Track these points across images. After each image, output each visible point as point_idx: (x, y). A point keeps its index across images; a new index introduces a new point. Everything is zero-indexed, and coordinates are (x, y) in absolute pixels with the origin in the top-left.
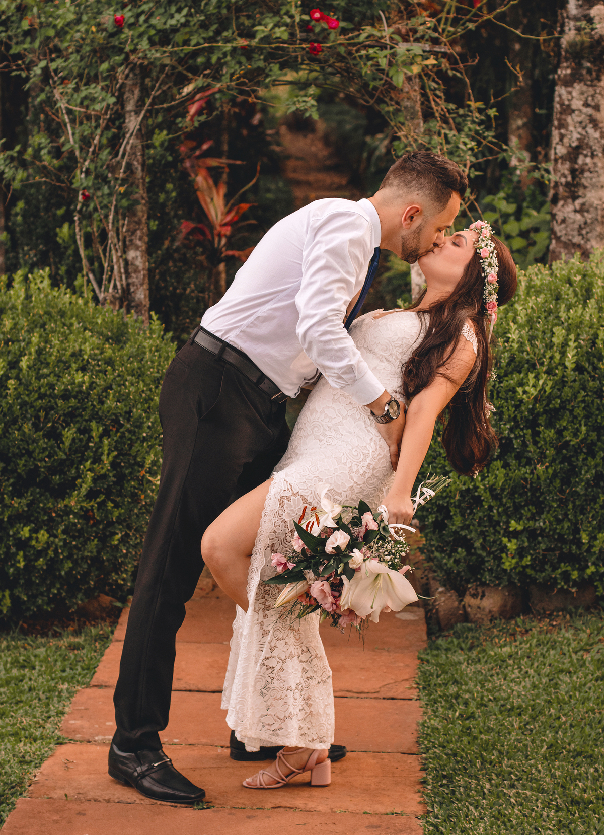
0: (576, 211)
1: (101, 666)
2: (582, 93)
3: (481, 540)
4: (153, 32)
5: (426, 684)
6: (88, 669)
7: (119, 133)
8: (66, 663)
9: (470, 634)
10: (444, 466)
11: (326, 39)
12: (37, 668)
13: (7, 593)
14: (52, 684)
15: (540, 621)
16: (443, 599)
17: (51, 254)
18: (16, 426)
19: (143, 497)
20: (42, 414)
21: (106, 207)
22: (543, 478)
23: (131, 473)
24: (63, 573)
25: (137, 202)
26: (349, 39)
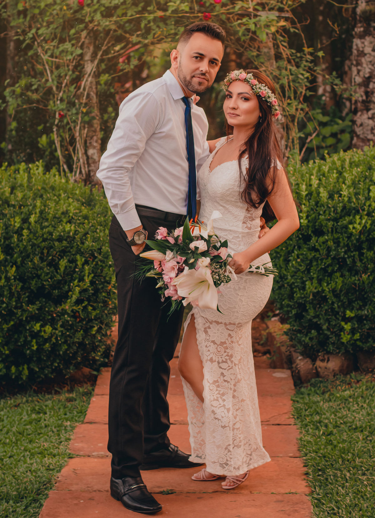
0: (369, 118)
1: (89, 410)
2: (371, 43)
3: (327, 325)
4: (103, 9)
5: (299, 415)
6: (81, 412)
7: (80, 75)
8: (67, 409)
9: (322, 385)
10: (302, 278)
11: (213, 10)
12: (48, 413)
13: (26, 367)
14: (60, 422)
15: (365, 375)
16: (302, 363)
17: (34, 155)
18: (29, 259)
19: (110, 303)
20: (45, 251)
21: (74, 122)
22: (366, 283)
23: (102, 288)
24: (61, 353)
25: (94, 118)
26: (228, 10)
